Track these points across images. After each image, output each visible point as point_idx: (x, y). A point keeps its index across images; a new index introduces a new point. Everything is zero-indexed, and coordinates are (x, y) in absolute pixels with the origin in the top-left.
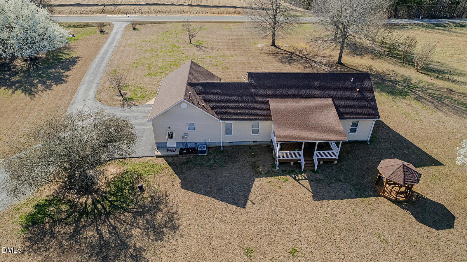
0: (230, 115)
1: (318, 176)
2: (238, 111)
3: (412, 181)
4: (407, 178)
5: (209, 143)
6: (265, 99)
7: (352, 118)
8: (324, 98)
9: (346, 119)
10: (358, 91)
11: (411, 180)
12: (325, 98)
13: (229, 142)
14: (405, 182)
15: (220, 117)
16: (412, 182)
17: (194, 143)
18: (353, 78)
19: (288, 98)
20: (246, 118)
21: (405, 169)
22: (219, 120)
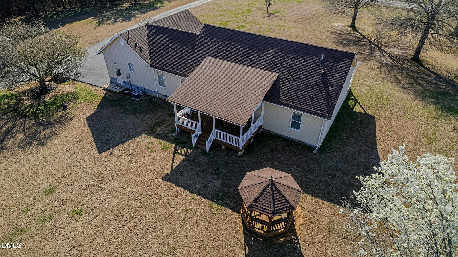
0: (161, 63)
1: (202, 159)
2: (170, 61)
3: (265, 209)
4: (261, 201)
5: (148, 91)
6: (203, 56)
7: (289, 105)
8: (269, 71)
9: (280, 105)
10: (322, 74)
11: (264, 206)
12: (271, 71)
13: (164, 96)
14: (252, 204)
15: (151, 63)
16: (263, 210)
17: (136, 86)
18: (323, 55)
19: (228, 60)
20: (173, 71)
21: (268, 188)
22: (148, 66)
